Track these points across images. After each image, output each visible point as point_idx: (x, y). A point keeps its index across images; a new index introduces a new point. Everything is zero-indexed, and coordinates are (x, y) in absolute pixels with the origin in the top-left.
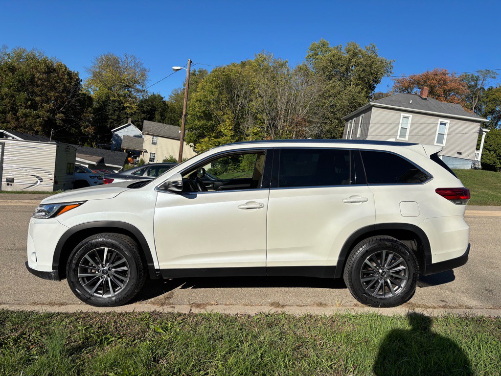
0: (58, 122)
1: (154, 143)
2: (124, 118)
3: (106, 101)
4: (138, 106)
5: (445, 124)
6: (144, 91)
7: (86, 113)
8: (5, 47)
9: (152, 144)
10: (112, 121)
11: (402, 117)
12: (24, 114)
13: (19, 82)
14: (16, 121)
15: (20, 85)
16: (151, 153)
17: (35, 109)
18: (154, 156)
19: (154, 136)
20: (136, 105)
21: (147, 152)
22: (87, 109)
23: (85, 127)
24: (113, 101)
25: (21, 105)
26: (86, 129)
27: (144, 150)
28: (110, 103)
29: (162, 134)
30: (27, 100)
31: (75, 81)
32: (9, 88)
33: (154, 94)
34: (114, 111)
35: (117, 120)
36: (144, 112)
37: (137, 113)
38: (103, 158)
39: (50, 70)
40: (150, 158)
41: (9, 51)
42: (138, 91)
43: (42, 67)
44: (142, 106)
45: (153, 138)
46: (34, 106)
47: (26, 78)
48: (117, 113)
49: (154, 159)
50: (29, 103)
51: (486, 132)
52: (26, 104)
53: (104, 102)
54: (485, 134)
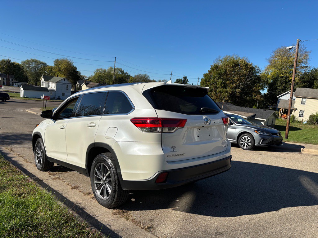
0: (237, 94)
1: (302, 103)
2: (289, 88)
3: (277, 78)
4: (300, 78)
6: (307, 67)
7: (255, 87)
8: (220, 57)
9: (301, 104)
10: (280, 90)
12: (220, 92)
13: (219, 74)
14: (216, 95)
15: (219, 76)
16: (300, 111)
17: (226, 88)
18: (303, 113)
19: (303, 98)
20: (298, 78)
21: (297, 110)
22: (257, 85)
23: (255, 96)
24: (281, 77)
25: (219, 87)
26: (256, 97)
27: (295, 108)
28: (279, 79)
29: (310, 96)
30: (222, 83)
31: (249, 69)
32: (214, 78)
33: (314, 68)
34: (282, 84)
35: (283, 90)
36: (304, 82)
37: (299, 83)
38: (256, 114)
39: (236, 65)
40: (300, 114)
41: (221, 58)
42: (302, 67)
43: (231, 64)
44: (304, 78)
45: (302, 100)
46: (225, 87)
47: (223, 72)
48: (283, 85)
49: (303, 115)
50: (223, 85)
52: (221, 86)
53: (275, 79)
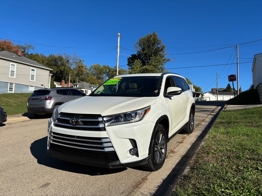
5: (34, 70)
11: (11, 65)
51: (51, 75)
54: (51, 76)
